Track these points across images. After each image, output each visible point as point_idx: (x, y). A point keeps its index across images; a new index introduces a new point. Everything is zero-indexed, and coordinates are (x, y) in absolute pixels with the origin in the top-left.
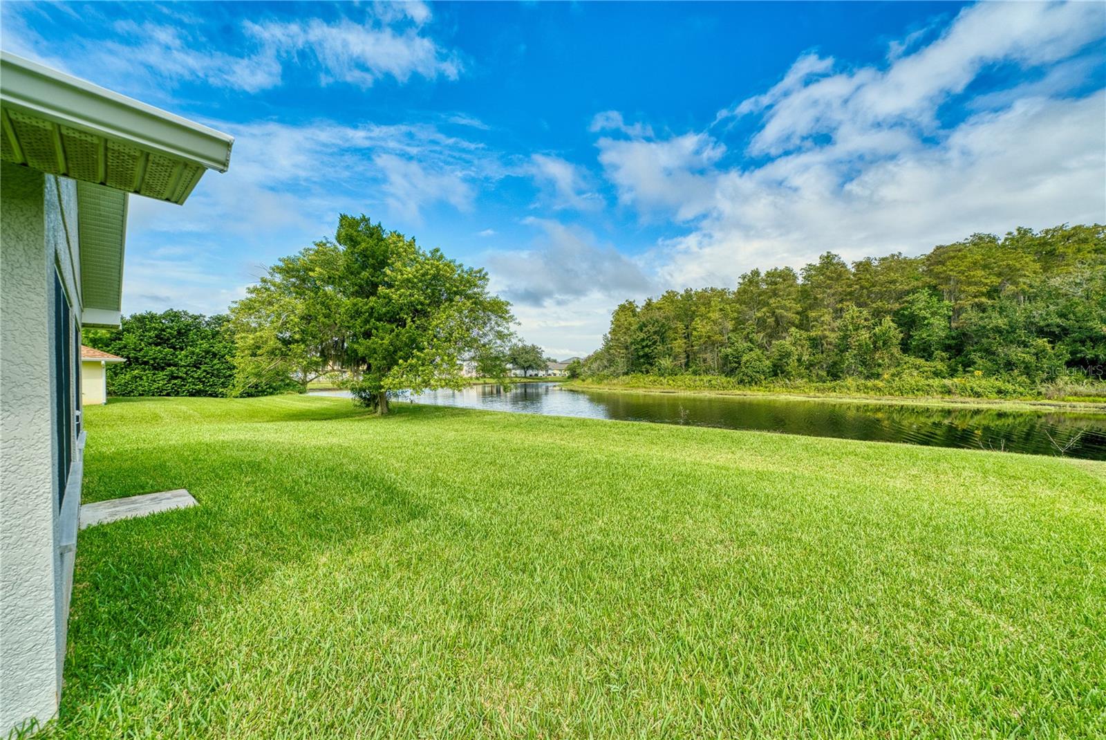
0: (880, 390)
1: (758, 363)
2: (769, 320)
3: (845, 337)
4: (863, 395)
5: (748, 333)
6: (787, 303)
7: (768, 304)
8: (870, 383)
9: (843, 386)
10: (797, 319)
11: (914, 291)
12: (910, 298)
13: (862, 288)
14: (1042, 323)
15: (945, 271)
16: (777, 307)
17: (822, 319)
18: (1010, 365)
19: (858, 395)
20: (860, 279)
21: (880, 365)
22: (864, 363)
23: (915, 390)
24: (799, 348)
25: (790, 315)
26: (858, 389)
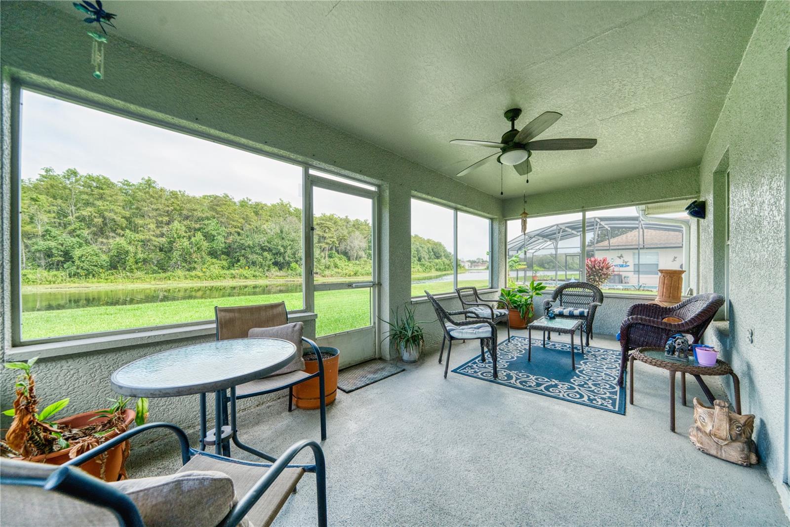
0: (199, 277)
1: (95, 258)
2: (96, 220)
3: (171, 243)
4: (190, 281)
5: (75, 229)
6: (115, 208)
7: (93, 205)
8: (193, 273)
9: (174, 276)
10: (124, 223)
11: (208, 219)
12: (206, 222)
13: (175, 209)
14: (263, 245)
15: (222, 211)
16: (106, 210)
17: (149, 226)
18: (254, 263)
19: (187, 281)
20: (173, 203)
21: (195, 262)
22: (185, 261)
23: (218, 277)
24: (134, 247)
25: (118, 219)
26: (186, 278)
